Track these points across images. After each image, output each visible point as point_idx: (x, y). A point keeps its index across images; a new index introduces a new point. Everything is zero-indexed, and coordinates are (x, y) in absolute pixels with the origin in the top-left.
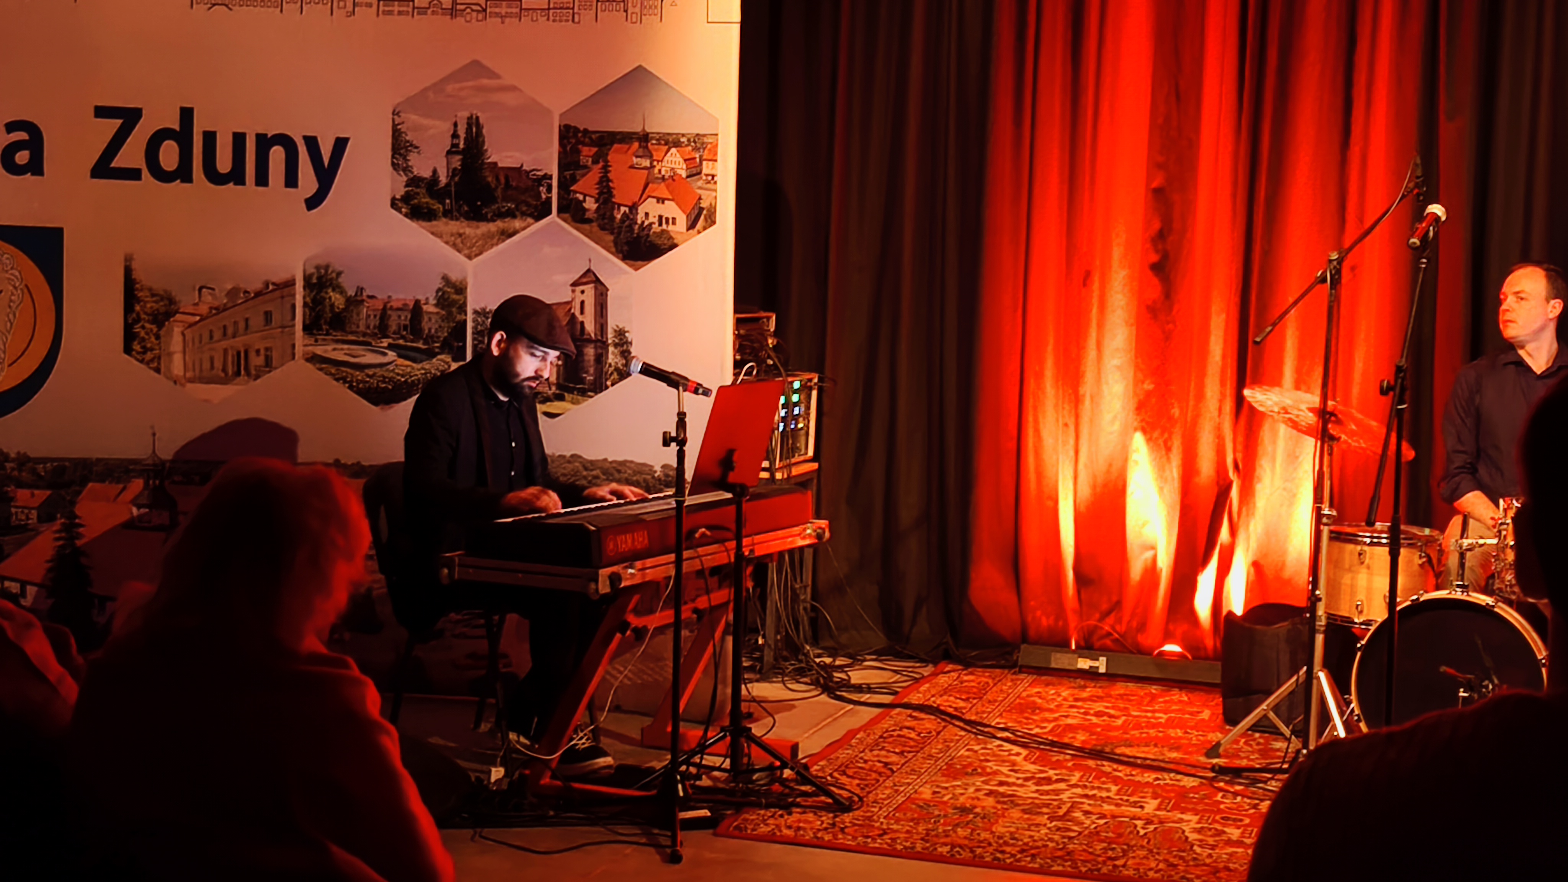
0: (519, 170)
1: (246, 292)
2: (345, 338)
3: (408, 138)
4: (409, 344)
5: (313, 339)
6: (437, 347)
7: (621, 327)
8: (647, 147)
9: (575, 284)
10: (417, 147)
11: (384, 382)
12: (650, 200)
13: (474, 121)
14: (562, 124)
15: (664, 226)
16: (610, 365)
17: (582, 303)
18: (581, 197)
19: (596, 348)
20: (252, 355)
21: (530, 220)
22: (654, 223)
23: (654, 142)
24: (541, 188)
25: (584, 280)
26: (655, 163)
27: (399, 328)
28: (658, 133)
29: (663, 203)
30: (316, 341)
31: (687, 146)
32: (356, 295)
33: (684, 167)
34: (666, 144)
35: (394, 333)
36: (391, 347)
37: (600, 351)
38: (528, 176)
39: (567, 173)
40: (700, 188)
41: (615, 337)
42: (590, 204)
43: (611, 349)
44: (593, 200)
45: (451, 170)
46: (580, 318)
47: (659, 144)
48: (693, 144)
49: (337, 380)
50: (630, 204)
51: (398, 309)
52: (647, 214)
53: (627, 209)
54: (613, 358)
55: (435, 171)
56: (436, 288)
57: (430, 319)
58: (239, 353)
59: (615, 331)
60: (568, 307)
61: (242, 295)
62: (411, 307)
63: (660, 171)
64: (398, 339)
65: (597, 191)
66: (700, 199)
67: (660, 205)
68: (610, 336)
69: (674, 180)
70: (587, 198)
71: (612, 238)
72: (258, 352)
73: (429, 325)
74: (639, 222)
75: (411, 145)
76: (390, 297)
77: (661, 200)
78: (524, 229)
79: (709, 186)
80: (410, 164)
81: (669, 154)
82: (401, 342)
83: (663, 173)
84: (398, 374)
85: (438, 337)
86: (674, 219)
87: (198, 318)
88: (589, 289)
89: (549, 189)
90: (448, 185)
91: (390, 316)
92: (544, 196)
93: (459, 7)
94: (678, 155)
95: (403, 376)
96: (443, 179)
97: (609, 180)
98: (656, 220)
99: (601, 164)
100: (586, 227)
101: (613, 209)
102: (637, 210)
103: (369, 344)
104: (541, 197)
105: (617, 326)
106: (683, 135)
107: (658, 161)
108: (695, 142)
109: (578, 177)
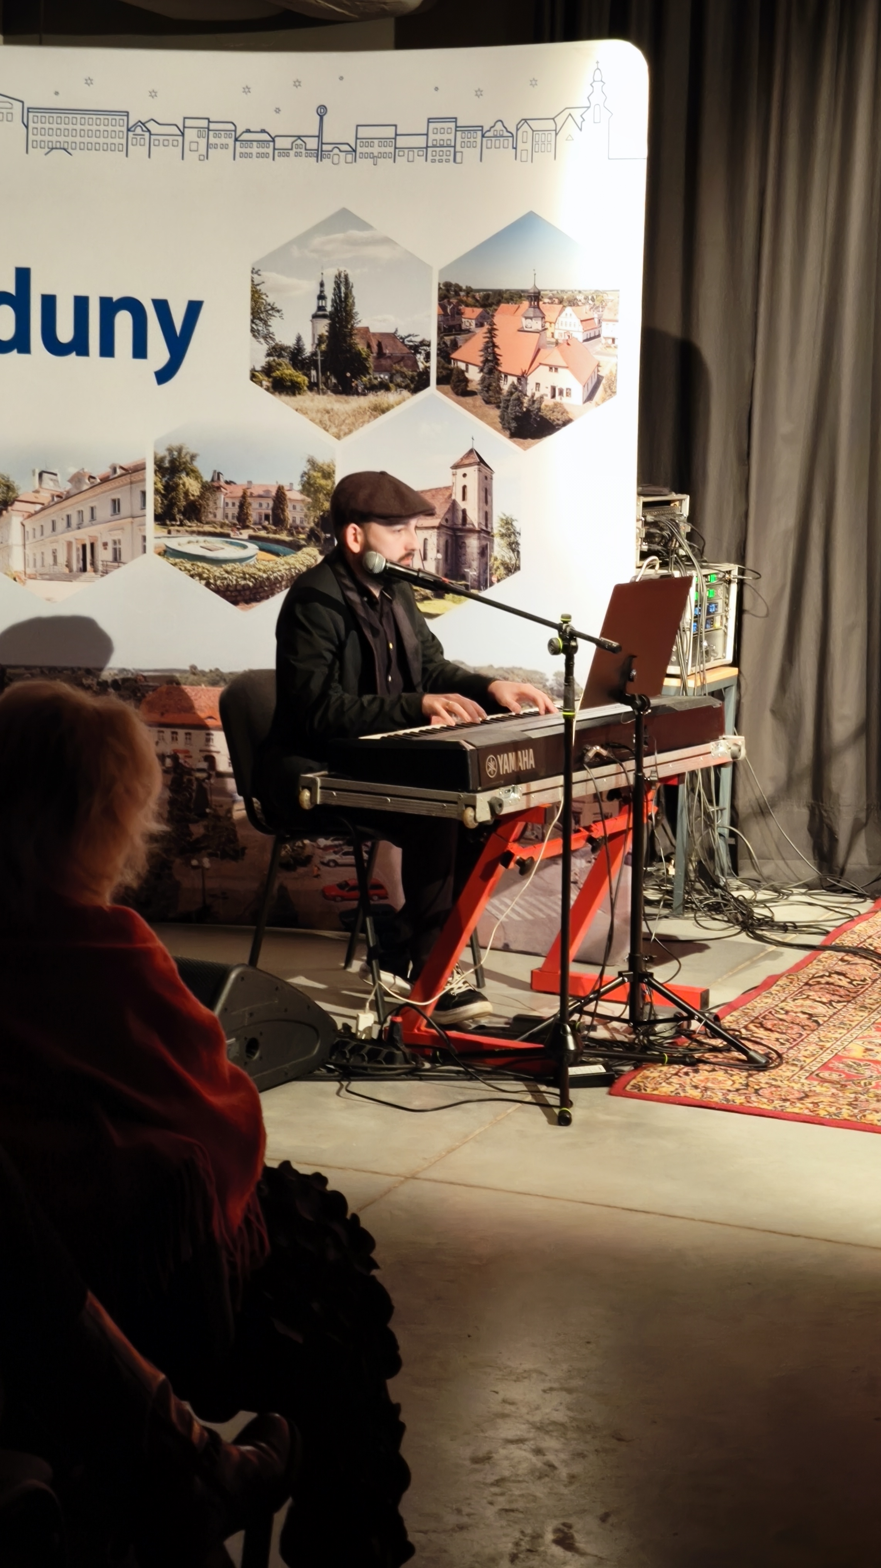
0: (393, 336)
1: (91, 477)
2: (201, 529)
3: (269, 300)
4: (271, 536)
5: (166, 531)
6: (303, 539)
7: (507, 515)
8: (538, 307)
9: (456, 467)
10: (278, 311)
11: (245, 579)
12: (541, 367)
13: (343, 280)
14: (442, 282)
15: (557, 397)
16: (496, 559)
17: (464, 488)
18: (462, 366)
19: (479, 538)
20: (99, 548)
21: (405, 393)
22: (547, 395)
23: (546, 300)
24: (418, 356)
25: (467, 462)
26: (547, 325)
27: (260, 519)
28: (551, 291)
29: (556, 369)
30: (169, 532)
31: (584, 304)
32: (213, 480)
33: (581, 328)
34: (561, 302)
35: (255, 524)
36: (252, 538)
37: (484, 543)
38: (403, 342)
39: (448, 339)
40: (598, 353)
41: (502, 526)
42: (474, 375)
43: (497, 540)
44: (476, 369)
45: (317, 337)
46: (462, 505)
47: (552, 303)
48: (590, 302)
49: (192, 576)
50: (519, 373)
51: (260, 496)
52: (538, 384)
53: (515, 379)
54: (499, 550)
55: (299, 339)
56: (300, 473)
57: (294, 507)
58: (84, 547)
59: (502, 520)
60: (448, 494)
61: (87, 481)
62: (274, 493)
63: (553, 334)
64: (259, 529)
65: (482, 359)
66: (598, 366)
67: (553, 373)
68: (496, 527)
69: (568, 344)
70: (470, 367)
71: (498, 412)
72: (105, 545)
73: (295, 514)
74: (529, 394)
75: (273, 309)
76: (250, 482)
77: (553, 368)
78: (399, 403)
79: (610, 350)
80: (271, 330)
81: (563, 314)
82: (263, 533)
83: (556, 336)
84: (259, 570)
85: (303, 528)
86: (569, 389)
87: (38, 507)
88: (473, 472)
89: (428, 357)
90: (314, 354)
91: (250, 504)
92: (421, 366)
93: (325, 147)
94: (574, 315)
95: (264, 572)
96: (309, 348)
97: (494, 346)
98: (549, 392)
99: (487, 327)
100: (469, 400)
101: (499, 379)
102: (526, 379)
103: (227, 536)
104: (418, 367)
105: (505, 515)
106: (580, 292)
107: (551, 323)
108: (593, 300)
109: (459, 344)
